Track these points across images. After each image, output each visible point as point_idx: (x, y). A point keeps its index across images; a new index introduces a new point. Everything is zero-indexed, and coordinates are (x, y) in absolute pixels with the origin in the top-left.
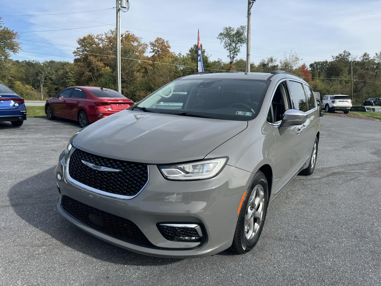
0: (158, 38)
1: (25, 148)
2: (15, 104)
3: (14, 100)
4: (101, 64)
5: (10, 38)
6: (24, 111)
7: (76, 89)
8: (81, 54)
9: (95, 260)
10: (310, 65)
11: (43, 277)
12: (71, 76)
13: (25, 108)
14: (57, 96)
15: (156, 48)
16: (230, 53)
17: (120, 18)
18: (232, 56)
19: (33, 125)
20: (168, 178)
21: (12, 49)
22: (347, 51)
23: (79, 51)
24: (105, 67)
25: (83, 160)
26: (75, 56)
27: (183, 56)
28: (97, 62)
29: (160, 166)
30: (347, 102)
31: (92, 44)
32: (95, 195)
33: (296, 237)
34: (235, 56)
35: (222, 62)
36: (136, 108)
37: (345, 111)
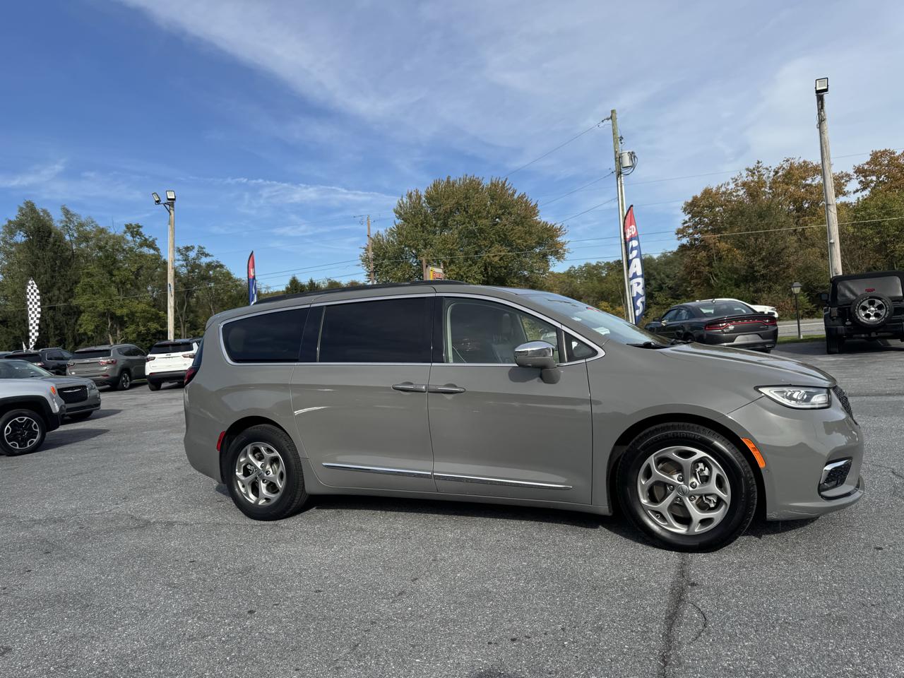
0: (876, 153)
5: (552, 237)
8: (691, 231)
17: (623, 186)
23: (688, 227)
26: (679, 239)
28: (718, 244)
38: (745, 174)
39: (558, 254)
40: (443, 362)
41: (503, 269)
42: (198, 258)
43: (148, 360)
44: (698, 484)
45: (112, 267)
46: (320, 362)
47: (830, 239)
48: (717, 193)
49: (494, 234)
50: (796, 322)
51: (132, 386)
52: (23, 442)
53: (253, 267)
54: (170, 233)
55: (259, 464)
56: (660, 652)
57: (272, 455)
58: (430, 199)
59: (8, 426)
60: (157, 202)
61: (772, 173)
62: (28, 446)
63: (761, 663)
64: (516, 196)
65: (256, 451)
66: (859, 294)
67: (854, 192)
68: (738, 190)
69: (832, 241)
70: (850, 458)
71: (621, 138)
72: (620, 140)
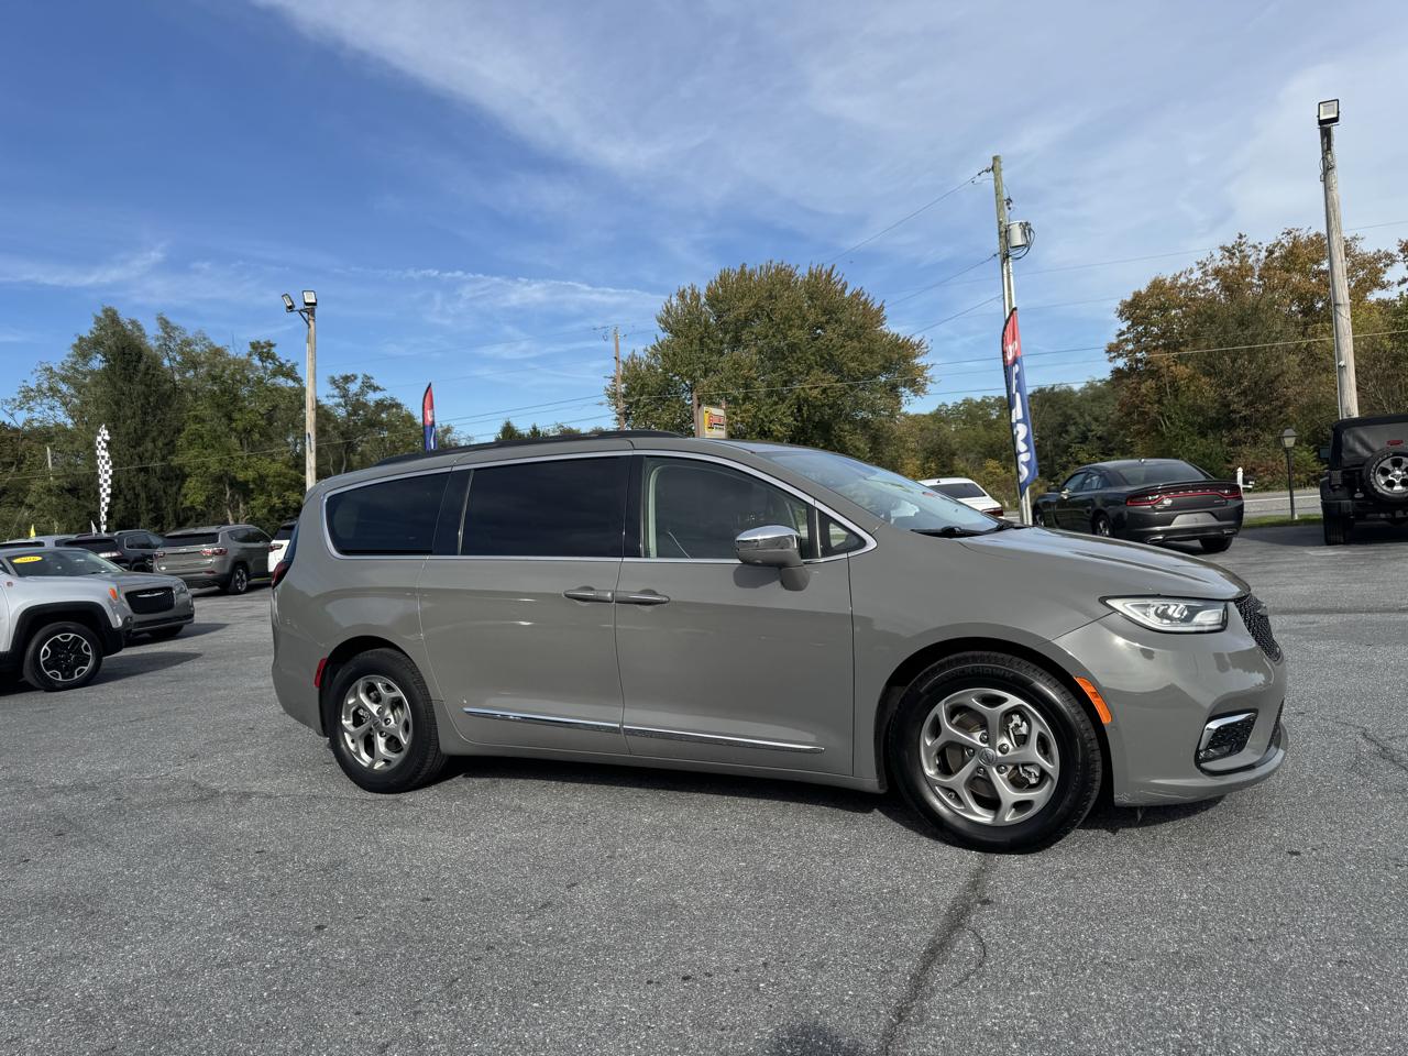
4: (1186, 371)
5: (906, 358)
8: (1130, 347)
17: (1012, 277)
21: (912, 386)
23: (1127, 340)
24: (1199, 378)
26: (1111, 360)
28: (1173, 368)
38: (1218, 255)
39: (916, 386)
40: (640, 556)
41: (827, 408)
42: (362, 392)
43: (272, 549)
44: (1011, 747)
45: (231, 407)
46: (463, 554)
47: (1340, 360)
48: (1173, 287)
49: (813, 354)
50: (1288, 493)
51: (251, 589)
52: (68, 671)
53: (432, 407)
54: (309, 356)
55: (374, 708)
56: (899, 1002)
57: (393, 695)
58: (713, 300)
59: (45, 647)
60: (290, 307)
61: (1264, 254)
62: (76, 677)
63: (1042, 1023)
64: (847, 294)
65: (370, 689)
66: (1377, 447)
67: (1399, 284)
68: (1207, 282)
69: (1342, 363)
70: (1255, 711)
71: (1009, 201)
72: (1008, 204)
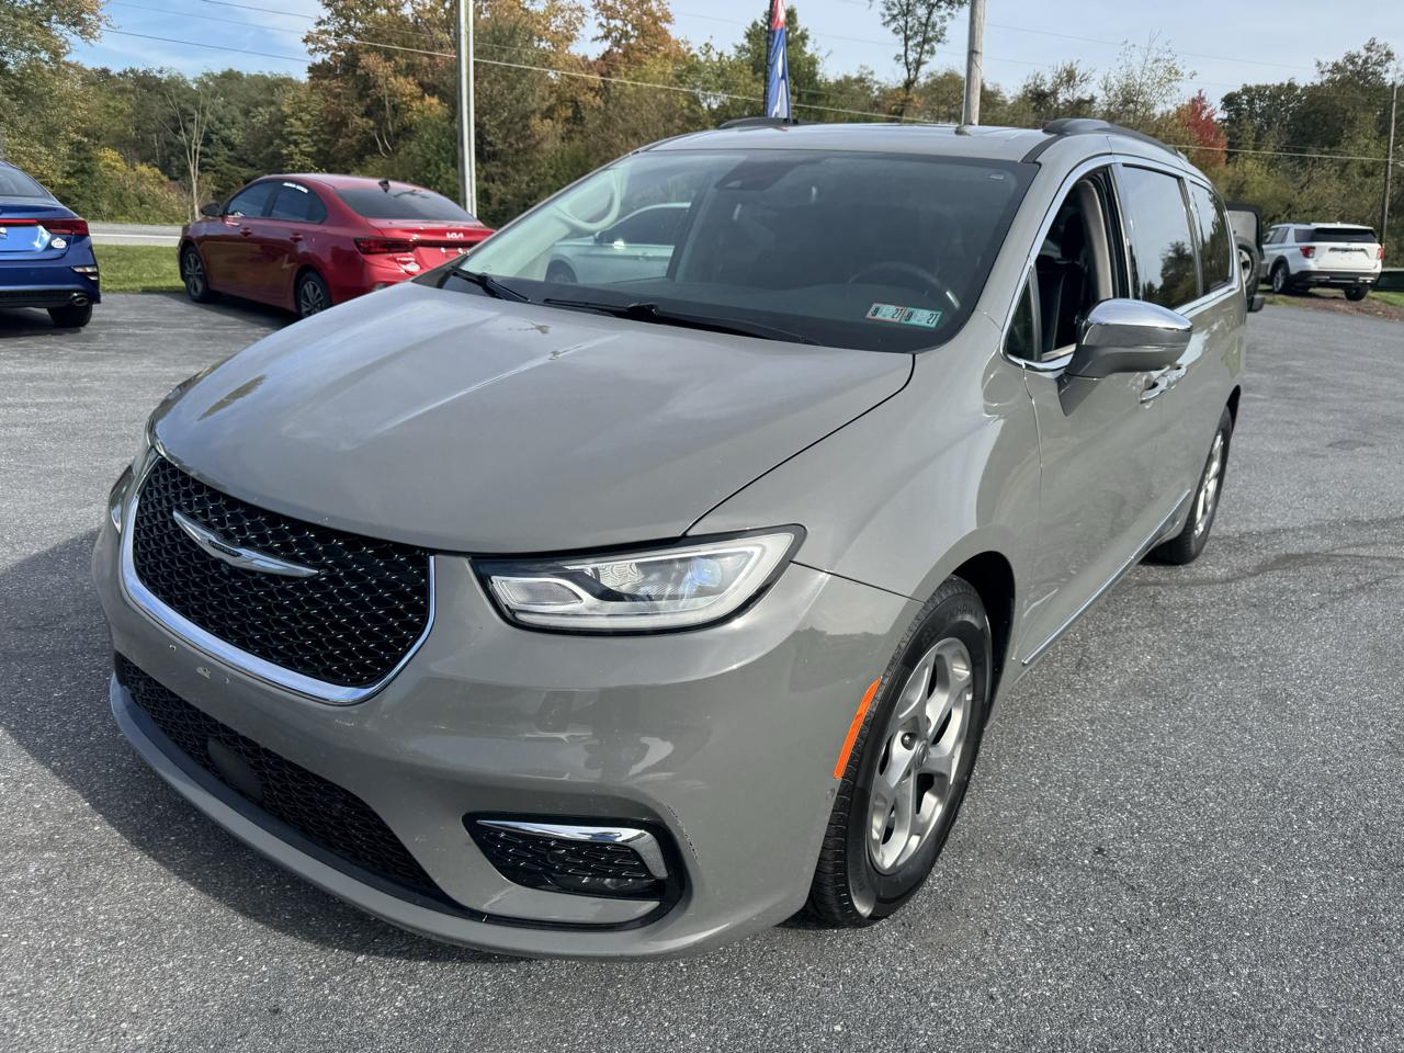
1: (81, 415)
2: (52, 239)
3: (48, 226)
4: (407, 86)
6: (89, 270)
7: (286, 184)
8: (334, 44)
9: (240, 922)
10: (1223, 100)
11: (12, 995)
12: (300, 134)
13: (90, 255)
14: (220, 211)
15: (619, 23)
16: (906, 45)
18: (912, 56)
19: (131, 324)
20: (522, 617)
21: (75, 24)
22: (1380, 41)
23: (325, 32)
24: (422, 98)
25: (180, 509)
26: (311, 52)
27: (721, 55)
28: (392, 79)
29: (488, 564)
30: (1362, 253)
31: (375, 6)
32: (218, 668)
33: (1101, 851)
34: (925, 57)
35: (876, 83)
36: (455, 274)
37: (1352, 288)
